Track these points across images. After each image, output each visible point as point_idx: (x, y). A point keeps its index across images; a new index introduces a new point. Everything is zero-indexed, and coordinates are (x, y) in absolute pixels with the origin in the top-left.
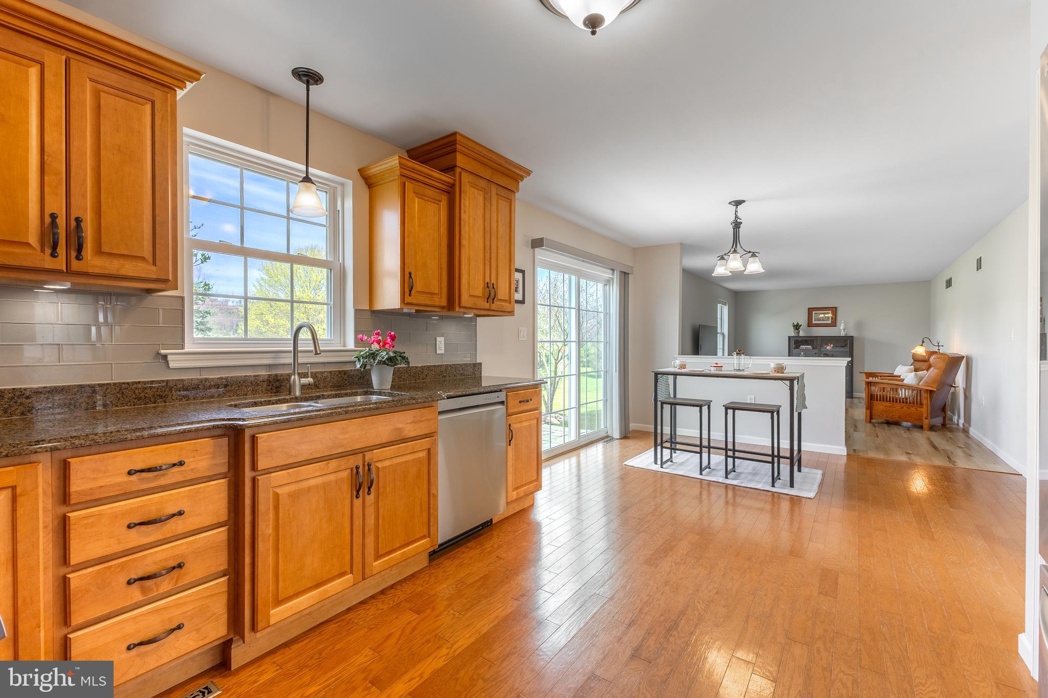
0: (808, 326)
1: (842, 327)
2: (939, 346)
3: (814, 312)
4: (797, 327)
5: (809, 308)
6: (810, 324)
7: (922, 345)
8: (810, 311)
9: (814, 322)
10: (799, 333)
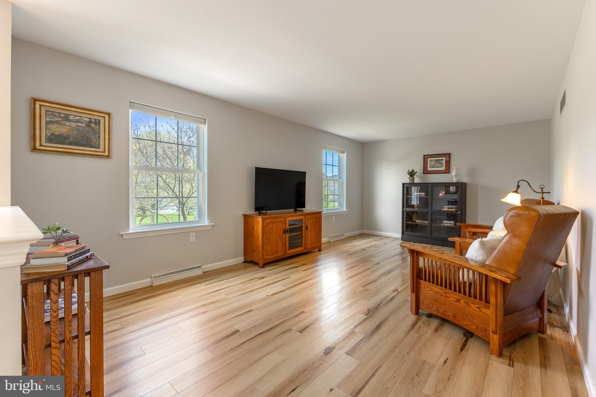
0: (424, 173)
1: (454, 174)
2: (543, 193)
3: (429, 159)
4: (412, 174)
5: (424, 156)
6: (426, 171)
7: (516, 192)
8: (426, 158)
9: (429, 169)
10: (413, 179)
